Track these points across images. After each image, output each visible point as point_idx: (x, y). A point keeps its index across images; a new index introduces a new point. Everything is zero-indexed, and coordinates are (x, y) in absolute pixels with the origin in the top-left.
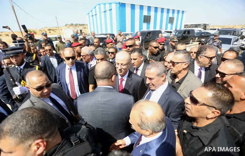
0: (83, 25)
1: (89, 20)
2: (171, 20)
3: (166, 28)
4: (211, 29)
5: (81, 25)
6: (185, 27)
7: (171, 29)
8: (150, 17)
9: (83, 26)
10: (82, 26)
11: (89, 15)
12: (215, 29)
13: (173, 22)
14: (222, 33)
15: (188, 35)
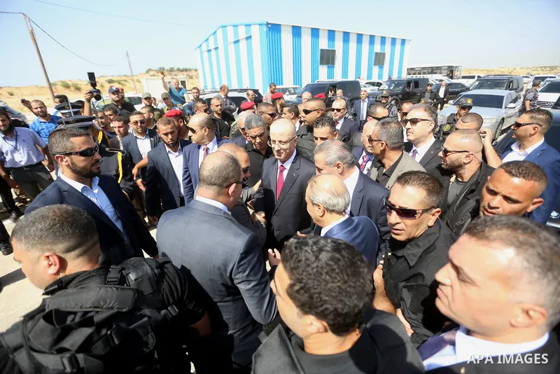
0: (186, 70)
1: (202, 59)
2: (379, 59)
3: (370, 76)
4: (464, 77)
5: (182, 71)
6: (409, 74)
7: (380, 76)
8: (334, 52)
9: (187, 73)
10: (185, 73)
11: (201, 50)
12: (473, 77)
13: (383, 64)
14: (486, 84)
15: (416, 90)
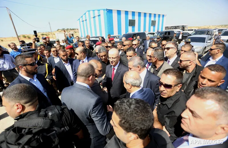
0: (74, 29)
1: (80, 25)
2: (153, 23)
3: (149, 31)
4: (189, 30)
5: (72, 30)
6: (166, 29)
7: (154, 30)
8: (134, 20)
9: (74, 30)
10: (73, 31)
12: (193, 30)
13: (155, 25)
14: (197, 33)
